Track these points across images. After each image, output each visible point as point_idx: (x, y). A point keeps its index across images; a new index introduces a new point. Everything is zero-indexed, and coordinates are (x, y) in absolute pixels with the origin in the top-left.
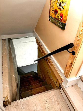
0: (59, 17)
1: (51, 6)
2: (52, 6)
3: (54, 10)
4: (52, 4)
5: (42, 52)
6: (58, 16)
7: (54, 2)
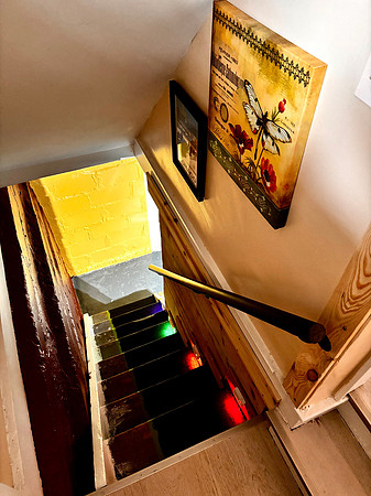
0: (259, 170)
1: (216, 99)
2: (221, 101)
3: (230, 125)
4: (217, 90)
5: (182, 250)
6: (252, 164)
7: (231, 91)
